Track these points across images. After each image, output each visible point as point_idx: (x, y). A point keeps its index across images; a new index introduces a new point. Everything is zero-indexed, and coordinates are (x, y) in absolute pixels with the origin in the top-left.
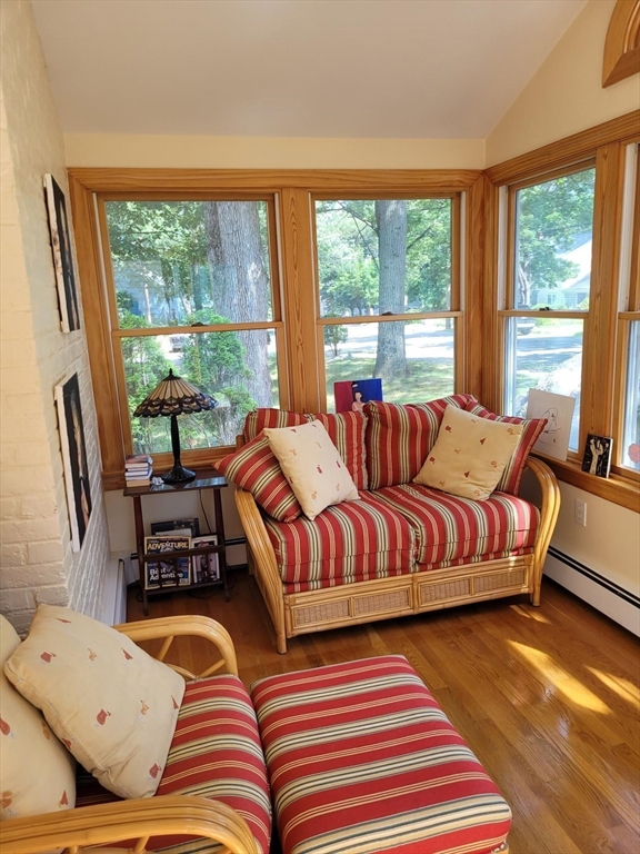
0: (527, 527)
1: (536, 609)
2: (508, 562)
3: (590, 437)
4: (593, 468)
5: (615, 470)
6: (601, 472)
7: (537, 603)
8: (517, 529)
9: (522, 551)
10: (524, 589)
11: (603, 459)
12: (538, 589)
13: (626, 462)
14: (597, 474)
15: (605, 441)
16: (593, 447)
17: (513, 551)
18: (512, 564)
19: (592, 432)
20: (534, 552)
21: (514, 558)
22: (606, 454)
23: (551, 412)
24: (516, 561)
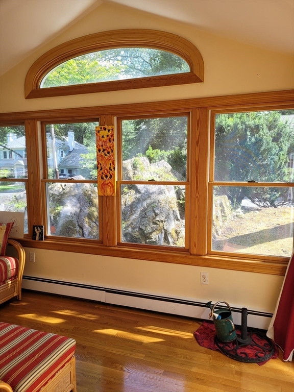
0: (15, 267)
1: (21, 301)
2: (8, 284)
3: (34, 226)
4: (37, 238)
5: (46, 237)
6: (41, 238)
7: (20, 299)
8: (11, 269)
9: (13, 278)
10: (15, 294)
11: (41, 234)
12: (20, 292)
13: (49, 234)
14: (39, 240)
15: (41, 227)
16: (36, 230)
17: (9, 279)
18: (10, 285)
19: (35, 225)
20: (18, 277)
21: (10, 282)
22: (42, 231)
23: (13, 219)
24: (11, 283)
